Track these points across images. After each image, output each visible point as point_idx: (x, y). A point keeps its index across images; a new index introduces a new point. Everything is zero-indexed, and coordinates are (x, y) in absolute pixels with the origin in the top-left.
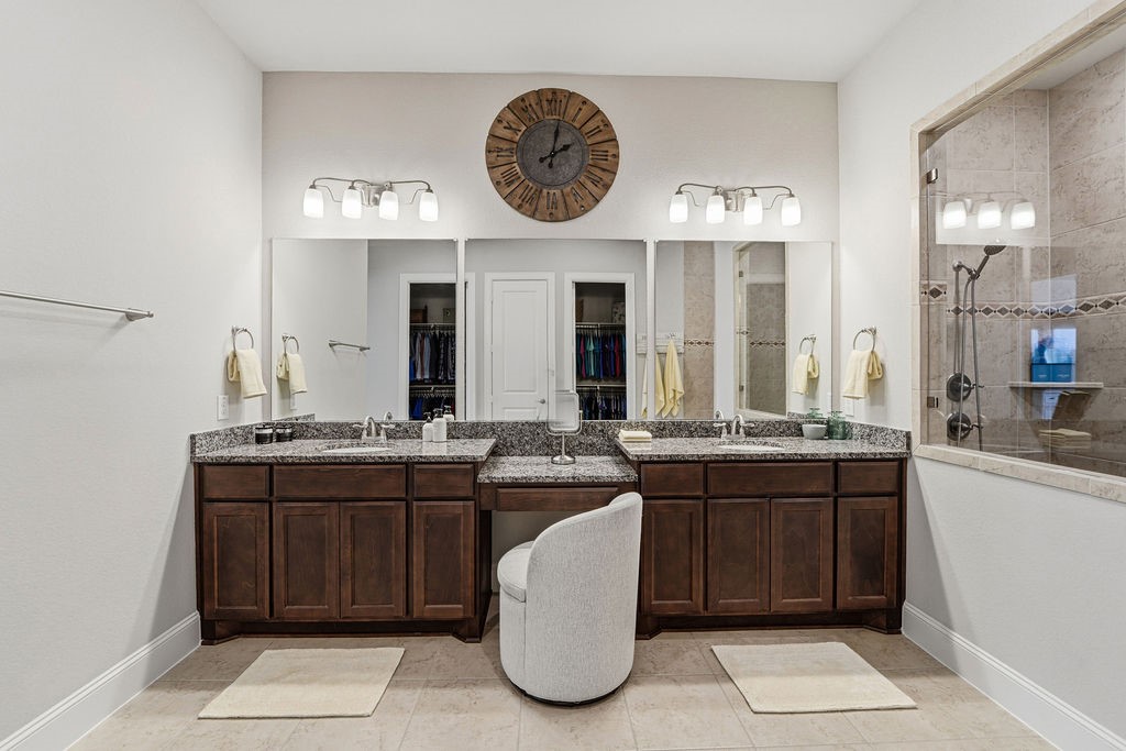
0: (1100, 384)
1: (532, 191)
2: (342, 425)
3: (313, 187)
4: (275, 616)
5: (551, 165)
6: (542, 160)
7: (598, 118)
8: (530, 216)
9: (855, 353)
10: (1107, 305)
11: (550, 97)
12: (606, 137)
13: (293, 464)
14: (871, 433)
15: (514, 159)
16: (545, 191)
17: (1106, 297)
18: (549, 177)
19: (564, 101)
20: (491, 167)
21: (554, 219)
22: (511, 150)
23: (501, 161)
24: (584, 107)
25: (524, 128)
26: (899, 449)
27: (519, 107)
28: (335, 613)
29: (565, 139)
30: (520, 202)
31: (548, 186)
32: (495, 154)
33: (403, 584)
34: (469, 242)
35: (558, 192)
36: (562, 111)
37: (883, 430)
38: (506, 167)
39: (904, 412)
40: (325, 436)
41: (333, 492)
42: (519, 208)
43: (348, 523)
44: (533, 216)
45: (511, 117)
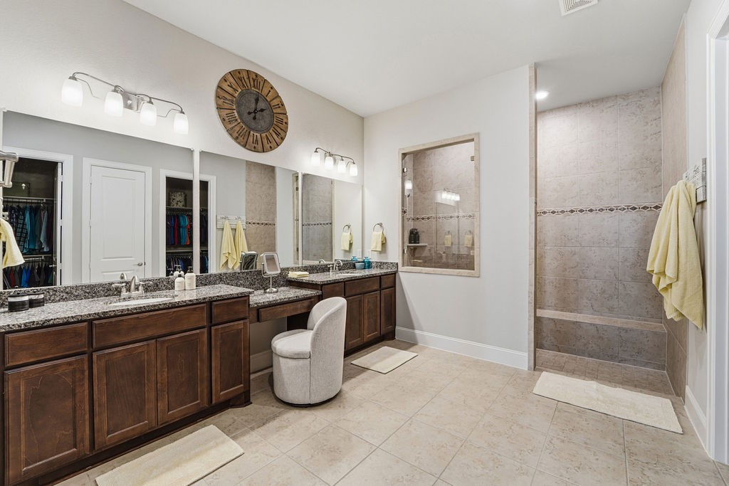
0: (427, 244)
1: (245, 130)
2: (95, 286)
3: (73, 78)
4: (96, 448)
5: (254, 118)
6: (249, 113)
7: (278, 99)
8: (242, 146)
9: (375, 233)
10: (428, 218)
11: (254, 77)
12: (282, 112)
13: (116, 316)
14: (380, 265)
15: (234, 107)
16: (252, 132)
17: (427, 216)
18: (253, 124)
19: (262, 83)
20: (219, 108)
21: (255, 150)
22: (232, 101)
23: (226, 106)
24: (272, 91)
25: (240, 90)
26: (394, 270)
27: (237, 75)
28: (154, 424)
29: (261, 105)
30: (237, 135)
31: (253, 130)
32: (222, 100)
33: (206, 384)
34: (202, 153)
35: (258, 135)
36: (261, 88)
37: (386, 263)
38: (229, 111)
39: (395, 254)
40: (77, 297)
41: (149, 333)
42: (236, 139)
43: (165, 352)
44: (244, 146)
45: (231, 79)
